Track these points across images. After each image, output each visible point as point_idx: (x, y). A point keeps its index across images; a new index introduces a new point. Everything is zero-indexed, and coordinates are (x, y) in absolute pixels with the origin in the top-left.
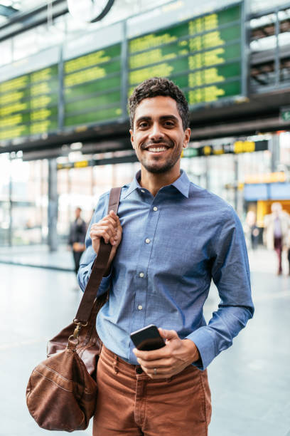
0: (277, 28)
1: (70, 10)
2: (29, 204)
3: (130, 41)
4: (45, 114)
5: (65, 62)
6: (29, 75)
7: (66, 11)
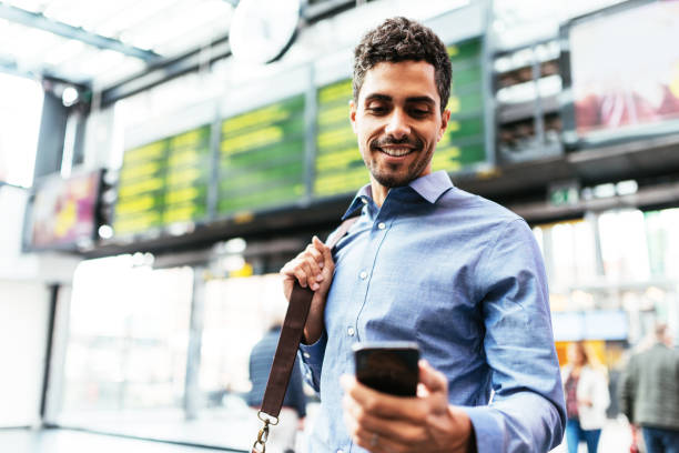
0: (536, 72)
1: (233, 52)
2: (155, 343)
3: (320, 90)
4: (189, 194)
5: (224, 120)
6: (169, 140)
7: (228, 55)
